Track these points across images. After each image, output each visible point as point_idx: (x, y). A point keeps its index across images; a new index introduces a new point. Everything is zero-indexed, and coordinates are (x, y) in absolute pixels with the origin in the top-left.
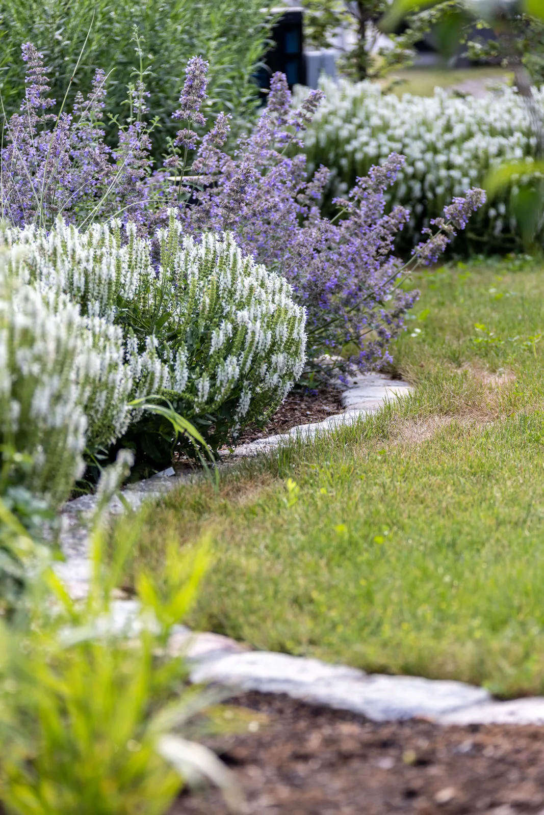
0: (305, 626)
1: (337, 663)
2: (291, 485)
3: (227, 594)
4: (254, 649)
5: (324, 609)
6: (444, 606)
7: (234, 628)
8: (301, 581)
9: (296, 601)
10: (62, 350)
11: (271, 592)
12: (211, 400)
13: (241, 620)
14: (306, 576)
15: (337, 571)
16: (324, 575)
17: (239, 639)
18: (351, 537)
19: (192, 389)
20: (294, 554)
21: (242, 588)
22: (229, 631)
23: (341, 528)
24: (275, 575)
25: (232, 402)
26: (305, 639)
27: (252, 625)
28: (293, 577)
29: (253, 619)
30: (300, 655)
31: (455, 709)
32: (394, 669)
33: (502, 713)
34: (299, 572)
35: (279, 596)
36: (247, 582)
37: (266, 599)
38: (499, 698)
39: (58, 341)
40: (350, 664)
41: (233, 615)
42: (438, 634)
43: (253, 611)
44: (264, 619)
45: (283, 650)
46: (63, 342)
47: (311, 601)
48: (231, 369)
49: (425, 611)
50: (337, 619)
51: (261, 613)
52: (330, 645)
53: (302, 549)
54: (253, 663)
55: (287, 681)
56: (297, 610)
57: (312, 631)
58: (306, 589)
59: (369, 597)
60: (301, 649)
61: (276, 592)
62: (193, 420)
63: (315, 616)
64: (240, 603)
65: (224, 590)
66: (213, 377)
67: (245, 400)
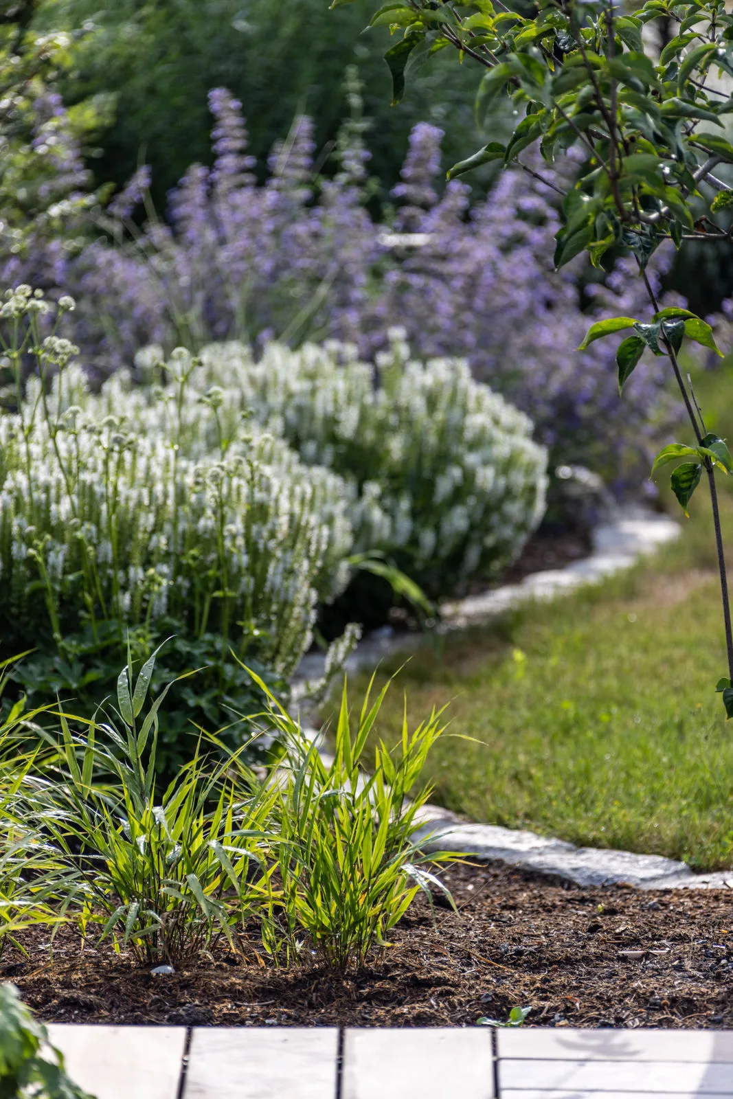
0: (523, 802)
1: (549, 836)
2: (518, 655)
3: (448, 768)
4: (473, 821)
5: (541, 785)
6: (657, 785)
7: (454, 801)
8: (522, 758)
9: (516, 777)
10: (295, 525)
11: (491, 767)
12: (435, 555)
13: (462, 793)
14: (528, 753)
15: (559, 749)
16: (547, 754)
17: (459, 811)
18: (577, 714)
19: (414, 541)
20: (516, 731)
21: (463, 761)
22: (449, 804)
23: (568, 706)
24: (496, 751)
25: (457, 557)
26: (521, 814)
27: (472, 799)
28: (514, 756)
29: (473, 793)
30: (517, 828)
31: (653, 879)
32: (604, 842)
33: (696, 882)
34: (520, 749)
35: (500, 772)
36: (469, 758)
37: (486, 774)
38: (696, 870)
39: (292, 516)
40: (561, 837)
41: (454, 789)
42: (650, 811)
43: (473, 786)
44: (483, 793)
45: (501, 823)
46: (297, 518)
47: (531, 777)
48: (458, 520)
49: (641, 790)
50: (553, 795)
51: (482, 787)
52: (545, 818)
53: (527, 725)
54: (472, 833)
55: (502, 850)
56: (517, 787)
57: (530, 804)
58: (527, 766)
59: (586, 775)
60: (519, 822)
61: (496, 769)
62: (416, 578)
63: (532, 793)
64: (461, 777)
65: (445, 764)
66: (437, 529)
67: (473, 556)
